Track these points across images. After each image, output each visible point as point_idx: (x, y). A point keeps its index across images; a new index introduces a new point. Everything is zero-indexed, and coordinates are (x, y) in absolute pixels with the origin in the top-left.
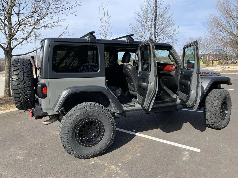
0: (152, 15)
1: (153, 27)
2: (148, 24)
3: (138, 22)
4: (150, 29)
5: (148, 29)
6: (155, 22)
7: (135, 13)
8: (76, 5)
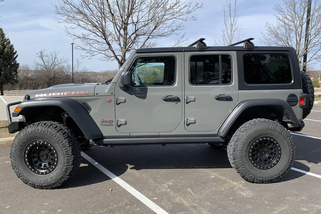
0: (302, 10)
1: (305, 26)
2: (296, 23)
3: (279, 21)
4: (299, 29)
5: (295, 31)
6: (307, 19)
7: (276, 8)
8: (196, 7)
